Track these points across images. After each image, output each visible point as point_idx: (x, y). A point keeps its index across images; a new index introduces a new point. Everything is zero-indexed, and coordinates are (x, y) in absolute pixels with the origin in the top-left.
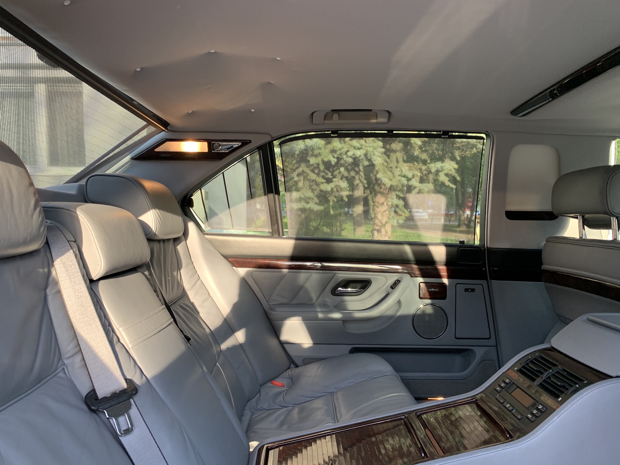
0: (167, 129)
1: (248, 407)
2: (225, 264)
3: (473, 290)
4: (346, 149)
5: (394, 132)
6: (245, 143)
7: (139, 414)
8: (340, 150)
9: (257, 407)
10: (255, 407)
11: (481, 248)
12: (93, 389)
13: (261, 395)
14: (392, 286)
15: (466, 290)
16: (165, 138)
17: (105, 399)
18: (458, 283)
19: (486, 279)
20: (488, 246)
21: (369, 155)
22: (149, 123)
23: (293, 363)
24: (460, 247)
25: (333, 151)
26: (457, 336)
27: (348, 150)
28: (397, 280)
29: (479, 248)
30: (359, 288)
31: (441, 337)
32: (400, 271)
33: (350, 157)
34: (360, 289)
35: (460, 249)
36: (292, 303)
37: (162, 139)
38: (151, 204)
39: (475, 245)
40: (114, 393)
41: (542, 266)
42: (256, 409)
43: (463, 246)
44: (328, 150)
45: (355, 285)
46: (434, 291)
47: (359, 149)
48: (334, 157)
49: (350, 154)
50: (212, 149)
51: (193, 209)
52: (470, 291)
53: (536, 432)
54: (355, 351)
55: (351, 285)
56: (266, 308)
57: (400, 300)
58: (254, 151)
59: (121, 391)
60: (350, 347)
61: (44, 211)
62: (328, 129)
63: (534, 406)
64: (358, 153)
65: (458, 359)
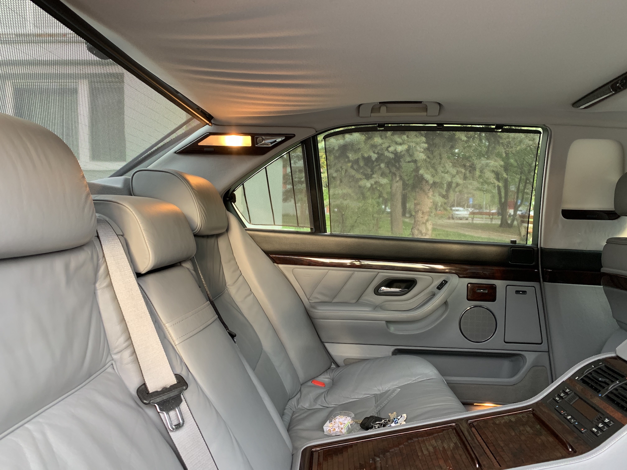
0: (211, 123)
1: (288, 406)
2: (266, 260)
3: (524, 292)
4: (386, 145)
5: (445, 125)
6: (288, 137)
7: (189, 410)
8: (381, 145)
9: (297, 406)
10: (296, 405)
11: (534, 248)
12: (143, 383)
13: (302, 394)
14: (438, 286)
15: (517, 292)
16: (208, 132)
17: (156, 393)
18: (508, 284)
19: (539, 281)
20: (542, 246)
21: (411, 151)
22: (194, 116)
23: (334, 363)
24: (511, 247)
25: (374, 146)
26: (506, 340)
27: (389, 145)
28: (444, 281)
29: (532, 248)
30: (403, 287)
31: (489, 340)
32: (447, 271)
33: (392, 152)
34: (405, 288)
35: (511, 249)
36: (334, 301)
37: (205, 133)
38: (196, 199)
39: (527, 245)
40: (164, 388)
41: (602, 268)
42: (296, 408)
43: (515, 245)
44: (368, 146)
45: (398, 284)
46: (482, 293)
47: (400, 144)
48: (374, 153)
49: (391, 149)
50: (255, 143)
51: (235, 205)
52: (521, 294)
53: (603, 448)
54: (398, 352)
55: (395, 284)
56: (307, 306)
57: (446, 301)
58: (298, 145)
59: (171, 386)
60: (393, 348)
61: (95, 204)
62: (375, 122)
63: (600, 419)
64: (400, 148)
65: (506, 364)
